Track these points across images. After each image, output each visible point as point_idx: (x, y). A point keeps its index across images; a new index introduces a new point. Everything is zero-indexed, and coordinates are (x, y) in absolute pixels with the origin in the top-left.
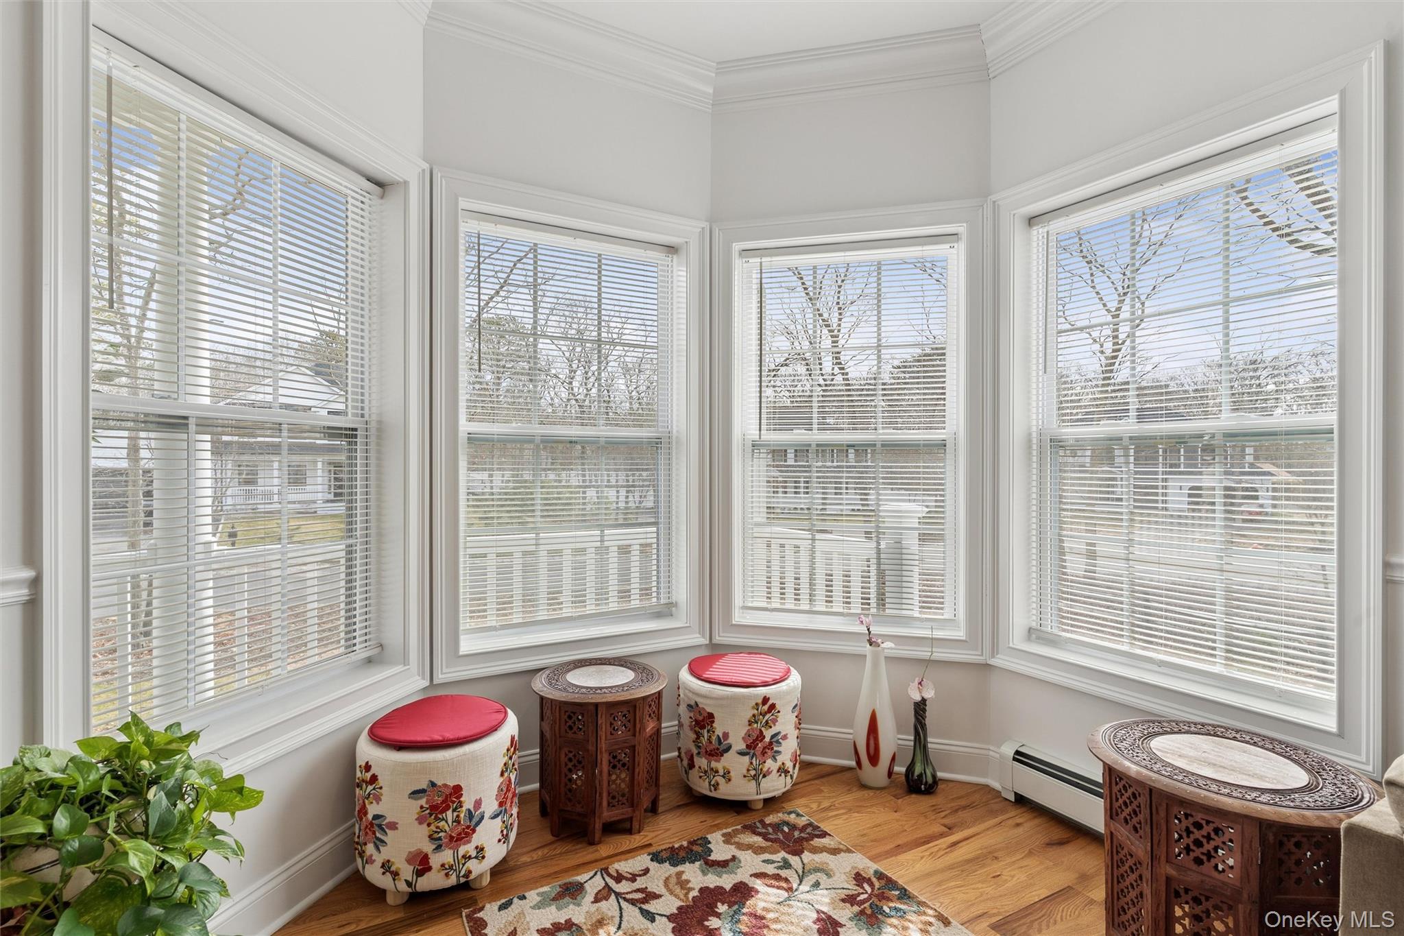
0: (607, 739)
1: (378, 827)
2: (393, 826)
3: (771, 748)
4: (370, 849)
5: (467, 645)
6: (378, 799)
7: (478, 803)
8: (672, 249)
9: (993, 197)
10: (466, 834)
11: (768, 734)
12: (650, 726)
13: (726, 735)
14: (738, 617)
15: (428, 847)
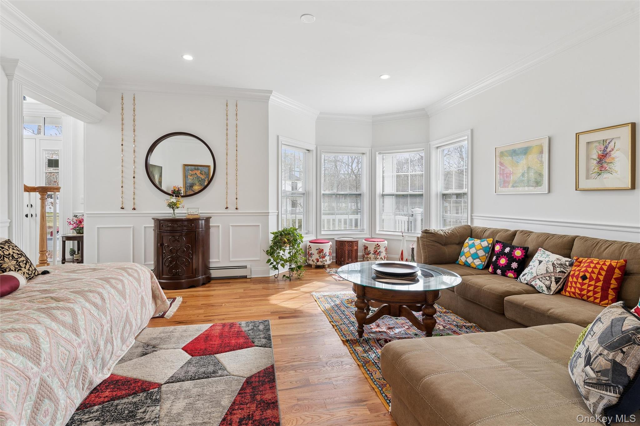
0: (347, 248)
1: (311, 255)
2: (313, 254)
3: (379, 253)
4: (310, 258)
5: (323, 233)
6: (311, 250)
7: (326, 253)
8: (363, 154)
9: (430, 143)
10: (324, 257)
11: (378, 251)
12: (355, 248)
13: (370, 251)
14: (377, 232)
15: (319, 258)
